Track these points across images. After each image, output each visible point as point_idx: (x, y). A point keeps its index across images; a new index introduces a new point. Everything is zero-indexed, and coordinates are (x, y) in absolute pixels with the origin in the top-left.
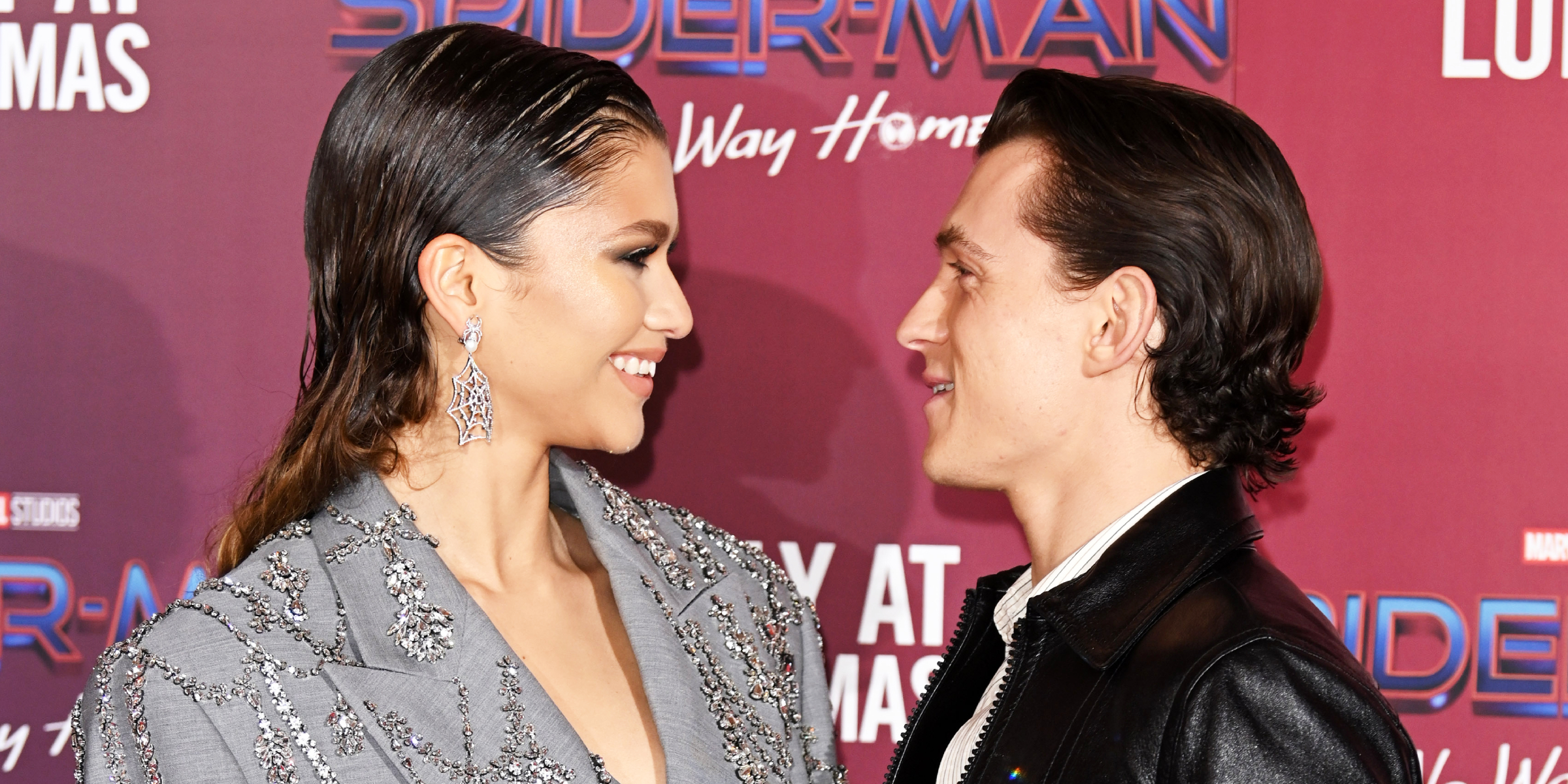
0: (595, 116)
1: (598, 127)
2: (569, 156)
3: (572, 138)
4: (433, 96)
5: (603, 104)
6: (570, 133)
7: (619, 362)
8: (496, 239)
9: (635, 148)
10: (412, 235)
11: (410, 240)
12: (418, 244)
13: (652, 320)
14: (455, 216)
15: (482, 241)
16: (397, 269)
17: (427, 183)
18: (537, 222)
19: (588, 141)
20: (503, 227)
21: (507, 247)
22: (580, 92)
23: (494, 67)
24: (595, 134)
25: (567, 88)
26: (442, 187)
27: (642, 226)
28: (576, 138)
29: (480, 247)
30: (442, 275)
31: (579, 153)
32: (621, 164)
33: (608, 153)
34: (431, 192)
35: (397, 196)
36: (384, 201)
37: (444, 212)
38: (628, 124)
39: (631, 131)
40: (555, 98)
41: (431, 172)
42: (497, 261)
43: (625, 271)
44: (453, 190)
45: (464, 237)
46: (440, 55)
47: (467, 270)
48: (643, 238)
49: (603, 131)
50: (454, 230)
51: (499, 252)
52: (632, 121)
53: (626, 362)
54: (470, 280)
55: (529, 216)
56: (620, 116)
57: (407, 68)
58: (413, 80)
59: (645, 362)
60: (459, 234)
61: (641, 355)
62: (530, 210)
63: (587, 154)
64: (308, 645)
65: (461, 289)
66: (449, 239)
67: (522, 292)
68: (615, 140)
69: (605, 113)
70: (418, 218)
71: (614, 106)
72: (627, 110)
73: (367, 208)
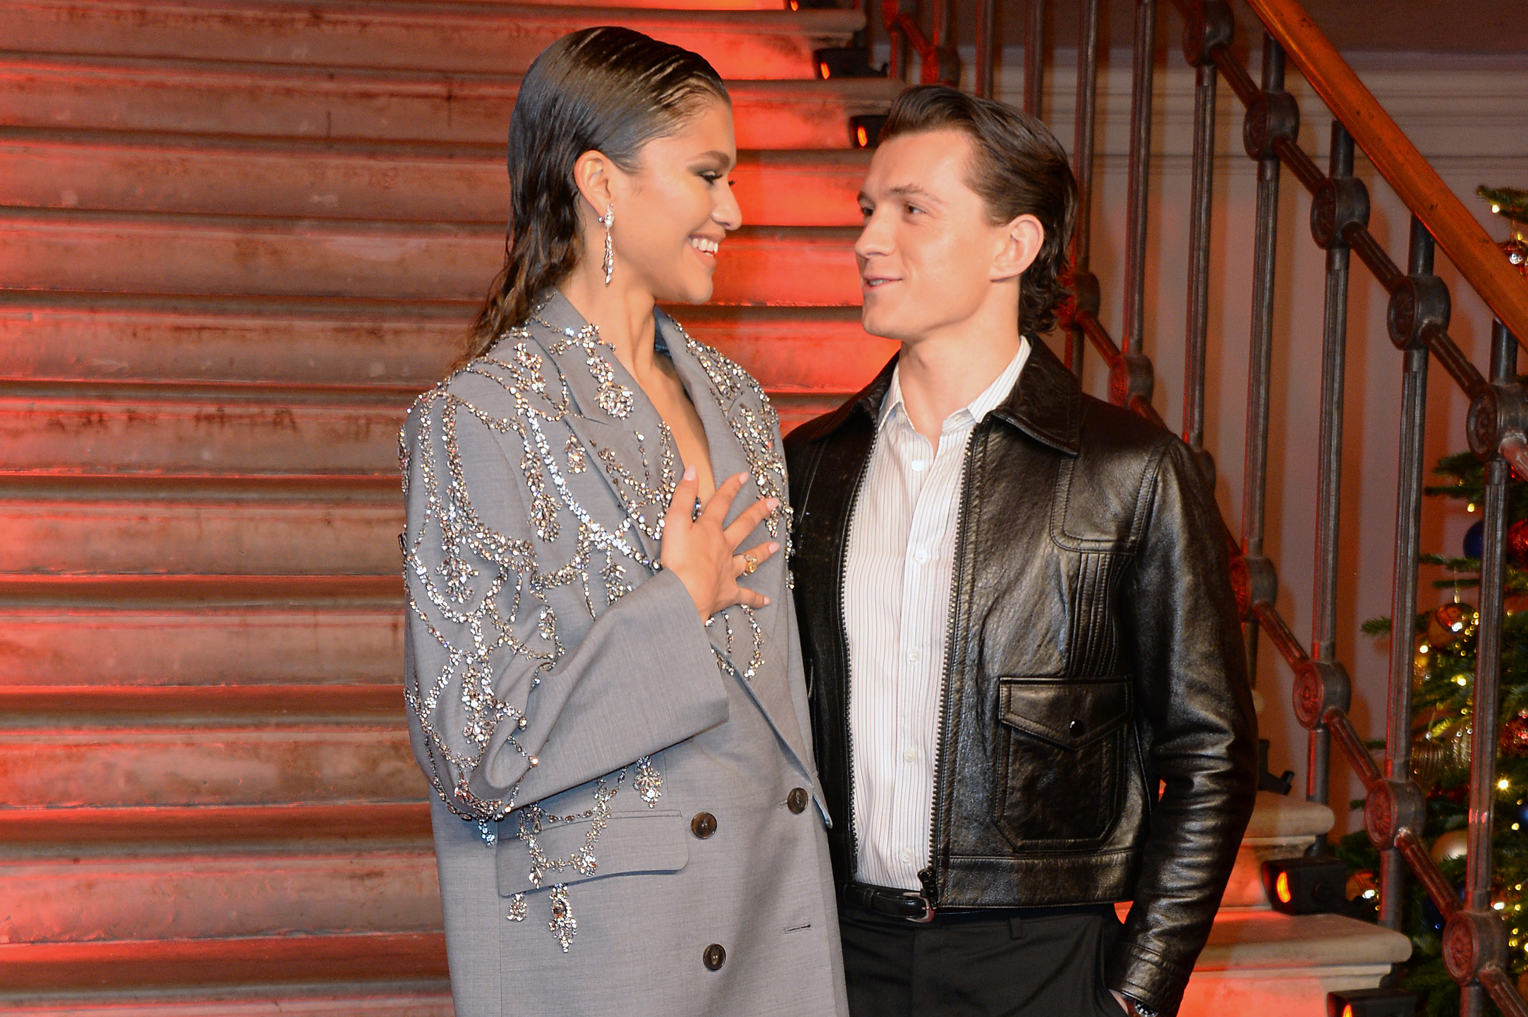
0: (686, 82)
1: (688, 89)
2: (668, 106)
3: (672, 95)
4: (586, 63)
5: (692, 76)
6: (670, 92)
7: (696, 241)
8: (622, 156)
9: (710, 104)
10: (569, 150)
11: (568, 153)
12: (574, 156)
13: (718, 215)
14: (596, 139)
15: (615, 158)
16: (559, 172)
17: (579, 118)
18: (647, 146)
19: (682, 97)
20: (626, 148)
21: (628, 161)
22: (678, 66)
23: (625, 48)
24: (686, 93)
25: (670, 64)
26: (588, 121)
27: (713, 154)
28: (674, 95)
29: (612, 160)
30: (589, 178)
31: (676, 104)
32: (703, 113)
33: (693, 106)
34: (582, 122)
35: (561, 127)
36: (553, 128)
37: (590, 136)
38: (706, 90)
39: (708, 94)
40: (662, 69)
41: (582, 110)
42: (622, 169)
43: (701, 182)
44: (595, 123)
45: (603, 153)
46: (592, 40)
47: (605, 176)
48: (713, 162)
49: (691, 92)
50: (595, 148)
51: (624, 164)
52: (710, 88)
53: (700, 242)
54: (607, 181)
55: (643, 142)
56: (702, 84)
57: (571, 46)
58: (574, 54)
59: (711, 243)
60: (599, 151)
61: (709, 238)
62: (644, 138)
63: (680, 106)
64: (549, 402)
65: (602, 189)
66: (593, 154)
67: (639, 190)
68: (698, 98)
69: (693, 81)
70: (573, 141)
71: (699, 77)
72: (707, 81)
73: (542, 133)
